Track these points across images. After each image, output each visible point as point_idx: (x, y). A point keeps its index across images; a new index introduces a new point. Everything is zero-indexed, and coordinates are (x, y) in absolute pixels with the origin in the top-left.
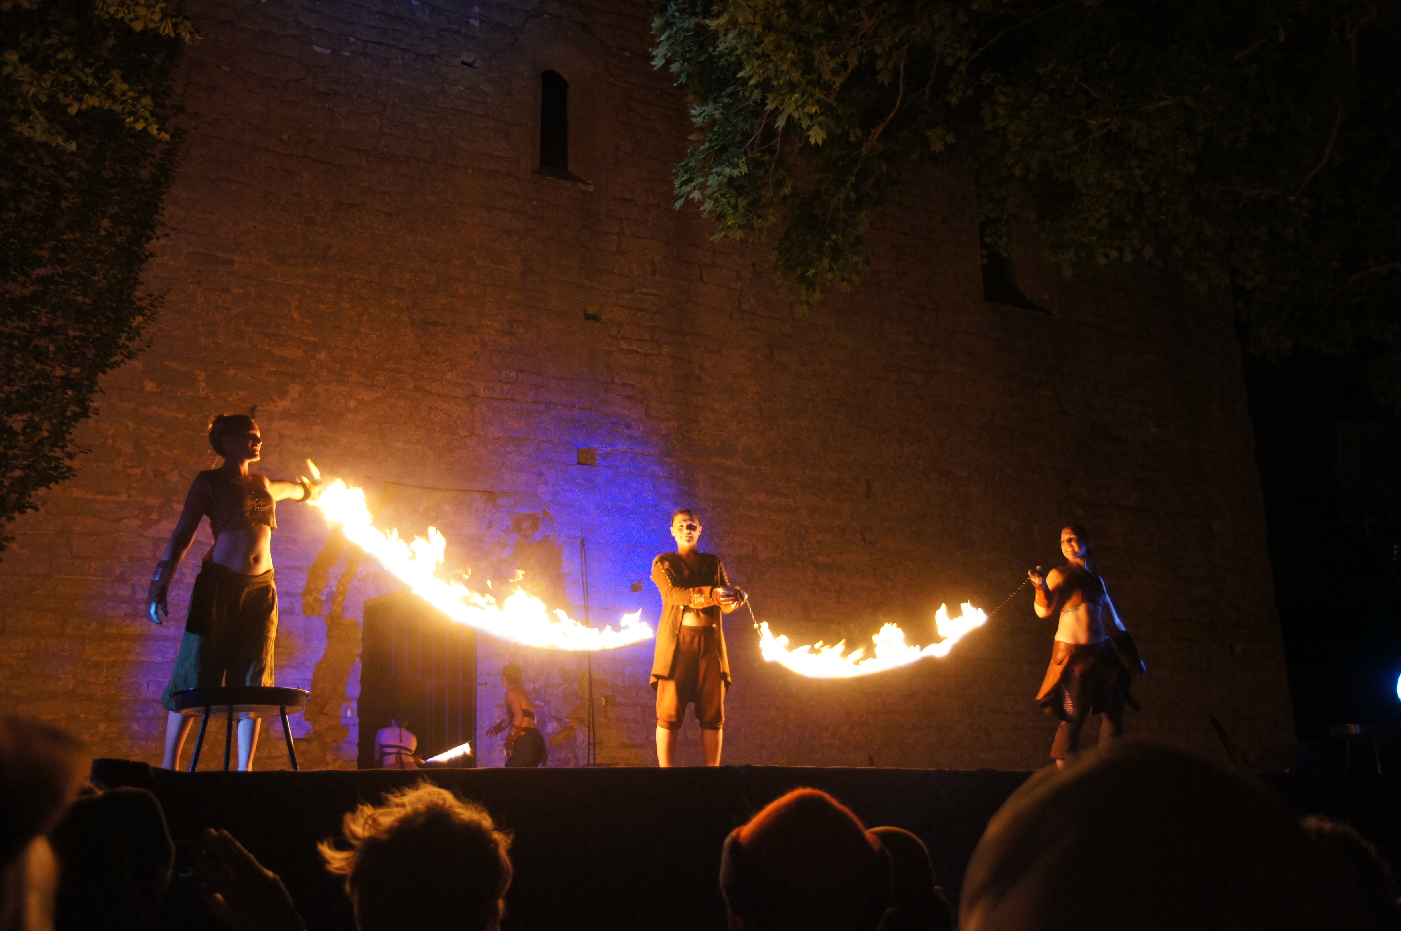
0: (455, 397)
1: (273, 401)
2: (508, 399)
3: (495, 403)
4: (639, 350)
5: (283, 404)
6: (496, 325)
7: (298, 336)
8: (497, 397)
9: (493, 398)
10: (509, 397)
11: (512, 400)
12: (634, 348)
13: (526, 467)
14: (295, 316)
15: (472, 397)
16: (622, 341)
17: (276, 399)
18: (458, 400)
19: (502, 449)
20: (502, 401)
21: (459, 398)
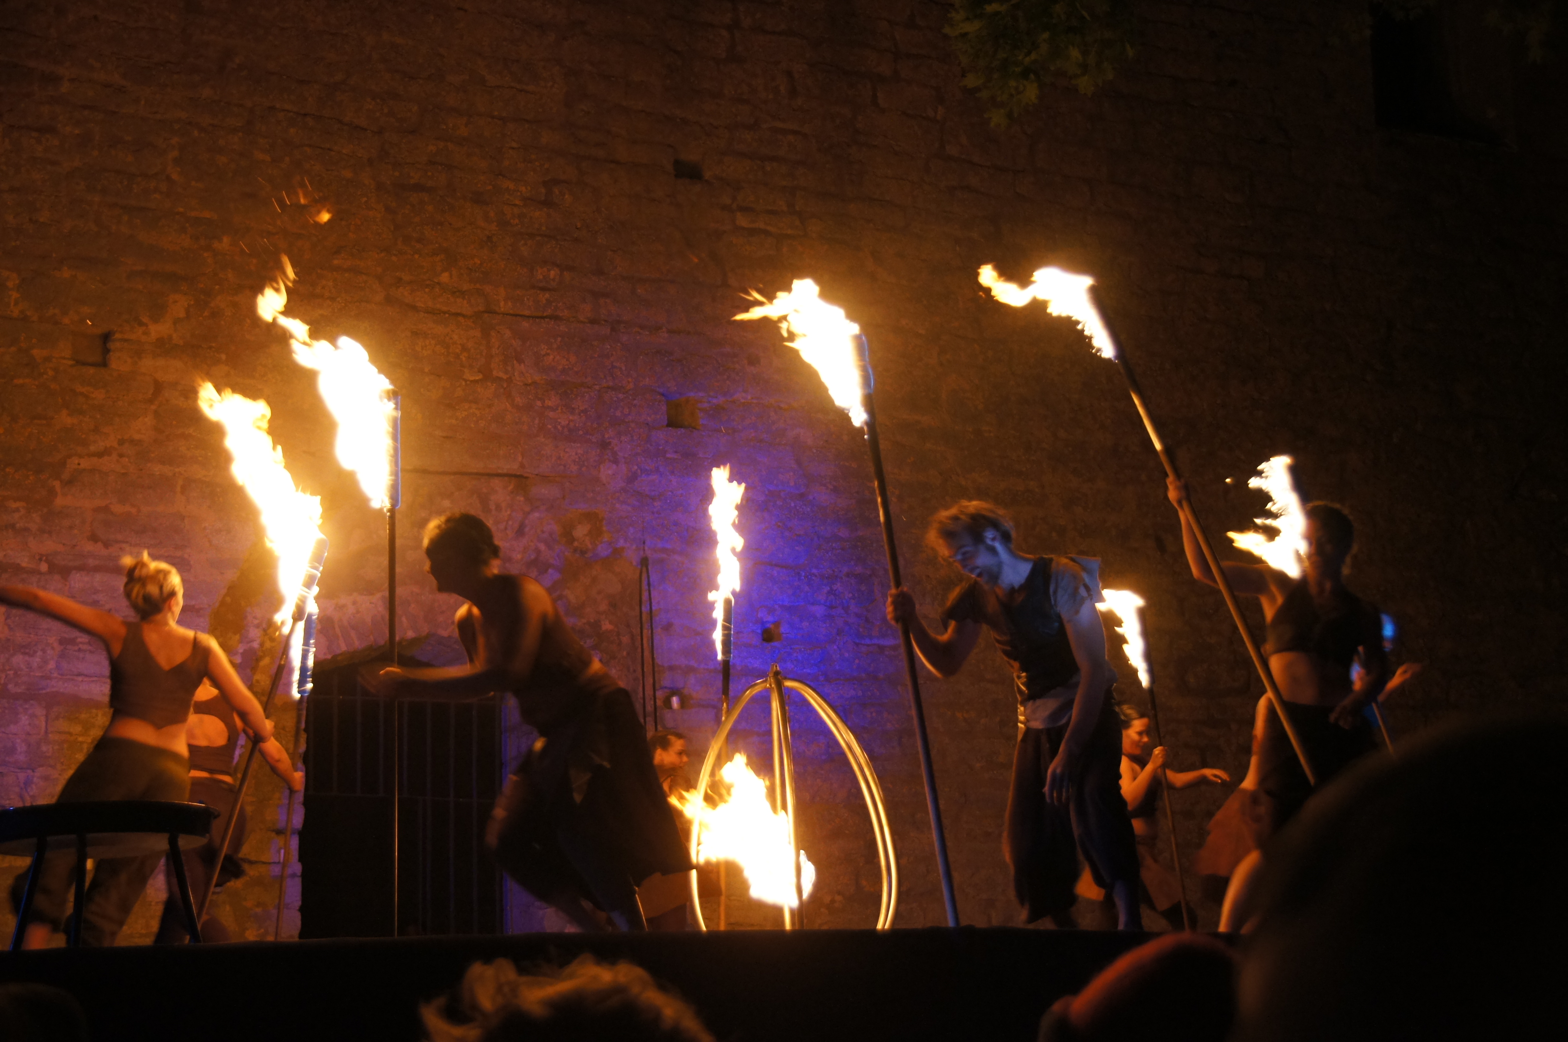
0: (457, 314)
1: (141, 324)
2: (546, 317)
3: (525, 324)
4: (769, 228)
5: (158, 329)
6: (523, 189)
7: (181, 210)
8: (527, 313)
9: (521, 316)
10: (549, 312)
11: (555, 318)
12: (762, 225)
13: (581, 432)
14: (175, 176)
15: (486, 315)
16: (738, 214)
17: (145, 320)
18: (460, 319)
19: (539, 403)
20: (537, 320)
21: (464, 316)
